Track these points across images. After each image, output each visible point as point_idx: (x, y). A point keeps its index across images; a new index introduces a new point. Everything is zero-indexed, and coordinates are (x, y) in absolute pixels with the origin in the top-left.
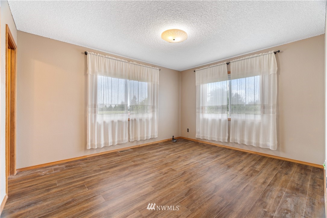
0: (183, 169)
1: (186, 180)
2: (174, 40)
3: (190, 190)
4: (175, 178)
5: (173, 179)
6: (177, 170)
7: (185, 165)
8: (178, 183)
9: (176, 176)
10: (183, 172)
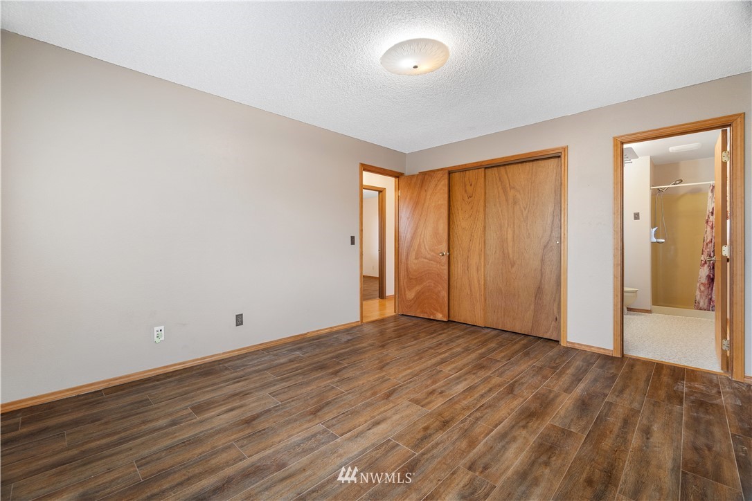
0: (392, 405)
1: (386, 380)
2: (416, 67)
3: (381, 368)
4: (407, 383)
5: (411, 382)
6: (406, 403)
7: (384, 420)
8: (400, 376)
9: (407, 388)
10: (391, 398)
